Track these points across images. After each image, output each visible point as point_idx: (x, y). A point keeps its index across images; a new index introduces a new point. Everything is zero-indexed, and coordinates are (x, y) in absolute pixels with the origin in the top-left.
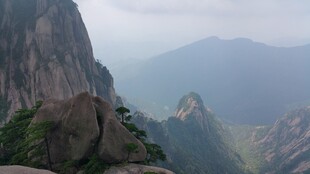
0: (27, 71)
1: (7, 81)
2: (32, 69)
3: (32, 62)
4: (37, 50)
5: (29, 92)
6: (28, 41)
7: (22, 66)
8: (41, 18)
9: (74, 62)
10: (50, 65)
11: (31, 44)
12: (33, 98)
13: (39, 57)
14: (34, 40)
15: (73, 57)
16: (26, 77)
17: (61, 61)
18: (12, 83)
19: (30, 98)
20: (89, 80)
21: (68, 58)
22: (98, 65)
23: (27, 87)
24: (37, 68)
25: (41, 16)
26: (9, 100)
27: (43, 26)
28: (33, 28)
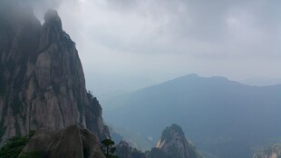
0: (24, 99)
1: (5, 108)
2: (29, 97)
3: (30, 91)
4: (36, 81)
5: (24, 119)
6: (29, 73)
7: (20, 94)
8: (42, 54)
9: (68, 92)
10: (46, 95)
11: (31, 76)
12: (27, 124)
13: (37, 87)
14: (34, 72)
15: (68, 89)
16: (24, 104)
17: (57, 91)
18: (9, 110)
19: (24, 124)
20: (80, 109)
21: (63, 89)
22: (89, 95)
23: (23, 114)
24: (34, 97)
25: (43, 51)
26: (5, 125)
27: (44, 61)
28: (34, 61)
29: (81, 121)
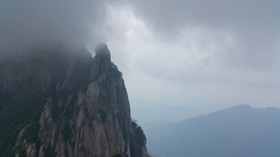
0: (74, 126)
1: (57, 135)
2: (79, 125)
3: (80, 119)
4: (86, 109)
5: (73, 145)
6: (79, 102)
7: (71, 122)
8: (92, 84)
9: (114, 120)
10: (94, 122)
11: (82, 104)
12: (76, 151)
13: (86, 115)
14: (84, 100)
15: (114, 117)
16: (74, 132)
17: (104, 118)
18: (60, 136)
19: (73, 151)
20: (125, 138)
21: (110, 117)
22: (134, 124)
23: (72, 140)
24: (83, 125)
25: (93, 81)
26: (56, 150)
27: (93, 90)
28: (85, 91)
29: (126, 150)
